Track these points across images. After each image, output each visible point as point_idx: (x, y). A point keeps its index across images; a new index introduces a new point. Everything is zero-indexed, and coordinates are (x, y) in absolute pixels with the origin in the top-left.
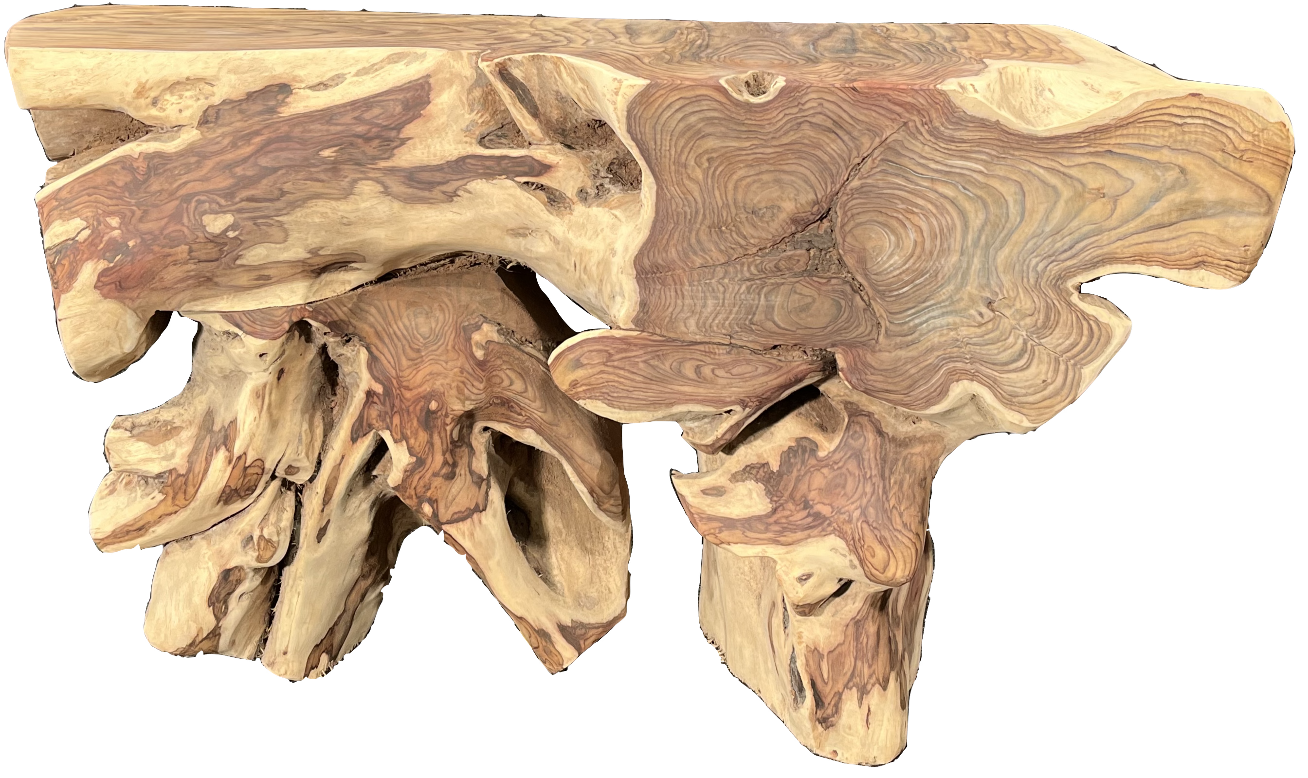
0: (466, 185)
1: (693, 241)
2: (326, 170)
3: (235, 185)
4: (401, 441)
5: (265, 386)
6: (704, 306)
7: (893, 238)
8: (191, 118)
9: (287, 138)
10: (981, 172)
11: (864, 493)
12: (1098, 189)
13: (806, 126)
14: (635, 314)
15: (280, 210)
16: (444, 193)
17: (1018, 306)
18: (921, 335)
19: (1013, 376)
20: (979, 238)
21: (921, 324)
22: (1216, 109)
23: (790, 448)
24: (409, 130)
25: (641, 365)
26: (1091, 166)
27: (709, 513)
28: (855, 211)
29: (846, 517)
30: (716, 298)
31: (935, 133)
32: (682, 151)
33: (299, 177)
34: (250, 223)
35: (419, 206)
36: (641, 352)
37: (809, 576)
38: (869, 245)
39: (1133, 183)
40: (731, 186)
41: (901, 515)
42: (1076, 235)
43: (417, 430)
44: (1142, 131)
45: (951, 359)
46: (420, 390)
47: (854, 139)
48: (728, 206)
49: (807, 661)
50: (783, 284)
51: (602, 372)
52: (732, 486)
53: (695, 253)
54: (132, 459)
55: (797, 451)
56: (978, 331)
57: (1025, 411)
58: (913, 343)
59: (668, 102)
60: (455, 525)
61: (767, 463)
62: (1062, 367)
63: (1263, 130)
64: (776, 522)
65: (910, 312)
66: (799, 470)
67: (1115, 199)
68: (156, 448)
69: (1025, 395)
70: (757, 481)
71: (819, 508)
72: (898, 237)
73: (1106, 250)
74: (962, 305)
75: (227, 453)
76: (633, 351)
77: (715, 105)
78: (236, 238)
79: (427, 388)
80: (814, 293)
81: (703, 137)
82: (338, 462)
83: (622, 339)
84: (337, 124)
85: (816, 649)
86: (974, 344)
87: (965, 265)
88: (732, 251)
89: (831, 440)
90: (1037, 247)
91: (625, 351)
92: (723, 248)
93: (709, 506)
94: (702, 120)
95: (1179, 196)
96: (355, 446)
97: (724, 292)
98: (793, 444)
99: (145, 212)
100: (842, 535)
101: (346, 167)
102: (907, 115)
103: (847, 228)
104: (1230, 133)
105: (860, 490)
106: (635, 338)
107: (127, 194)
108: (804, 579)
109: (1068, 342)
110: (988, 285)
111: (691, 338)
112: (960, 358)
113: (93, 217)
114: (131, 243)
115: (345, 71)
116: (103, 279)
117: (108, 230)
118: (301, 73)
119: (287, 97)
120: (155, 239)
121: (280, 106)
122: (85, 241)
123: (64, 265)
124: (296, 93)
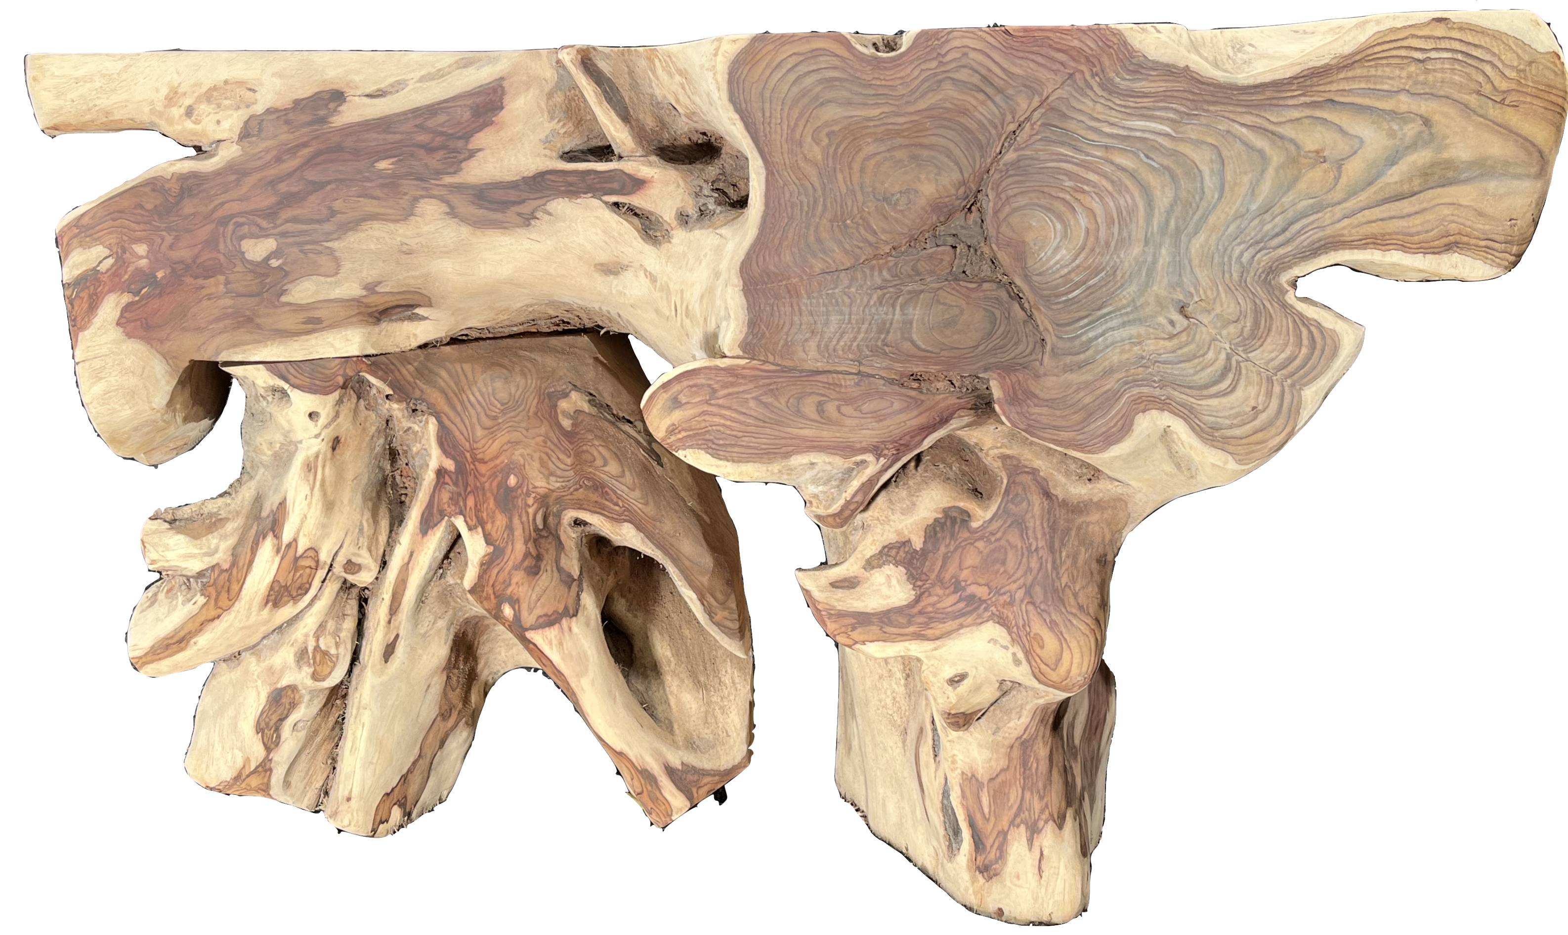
0: (545, 205)
1: (812, 239)
2: (382, 186)
3: (280, 203)
4: (476, 527)
5: (317, 457)
6: (827, 323)
7: (1059, 226)
8: (231, 130)
9: (338, 148)
10: (1167, 135)
11: (1029, 569)
12: (1317, 152)
13: (947, 86)
14: (742, 336)
15: (329, 234)
16: (519, 214)
17: (1218, 310)
18: (1097, 352)
19: (1214, 402)
20: (1167, 222)
21: (1096, 338)
22: (1469, 38)
23: (936, 520)
24: (481, 139)
25: (752, 404)
26: (1307, 121)
27: (840, 608)
28: (1010, 193)
29: (1006, 598)
30: (841, 313)
31: (1109, 88)
32: (796, 125)
33: (351, 194)
34: (296, 250)
35: (491, 232)
36: (751, 386)
37: (963, 677)
38: (1029, 237)
39: (1362, 141)
40: (856, 167)
41: (1075, 595)
42: (1290, 214)
43: (494, 512)
44: (1373, 72)
45: (1135, 382)
46: (498, 461)
47: (1008, 98)
48: (853, 192)
49: (963, 791)
50: (922, 291)
51: (704, 413)
52: (867, 574)
53: (814, 256)
54: (170, 555)
55: (945, 523)
56: (1168, 344)
57: (1231, 448)
58: (1087, 363)
59: (778, 60)
60: (540, 631)
61: (909, 541)
62: (1277, 389)
63: (1530, 63)
64: (921, 613)
65: (1082, 323)
66: (947, 546)
67: (1339, 165)
68: (198, 542)
69: (1230, 427)
70: (896, 564)
71: (973, 589)
72: (1065, 226)
73: (1329, 231)
74: (1148, 310)
75: (275, 541)
76: (740, 384)
77: (836, 62)
78: (279, 268)
79: (504, 459)
80: (963, 303)
81: (822, 104)
82: (406, 560)
83: (729, 370)
84: (395, 133)
85: (973, 775)
86: (1165, 363)
87: (1150, 259)
88: (858, 251)
89: (986, 508)
90: (1241, 231)
91: (732, 384)
92: (847, 247)
93: (839, 600)
94: (820, 82)
95: (1422, 157)
96: (425, 539)
97: (851, 305)
98: (940, 516)
99: (177, 238)
100: (1003, 622)
101: (405, 182)
102: (1072, 64)
103: (1002, 216)
104: (1488, 69)
105: (1023, 567)
106: (744, 368)
107: (156, 219)
108: (956, 681)
109: (1283, 356)
110: (1180, 284)
111: (811, 365)
112: (1148, 381)
113: (118, 244)
114: (160, 275)
115: (409, 76)
116: (126, 315)
117: (134, 260)
118: (357, 78)
119: (340, 105)
120: (187, 268)
121: (332, 115)
122: (108, 270)
123: (83, 298)
124: (350, 101)
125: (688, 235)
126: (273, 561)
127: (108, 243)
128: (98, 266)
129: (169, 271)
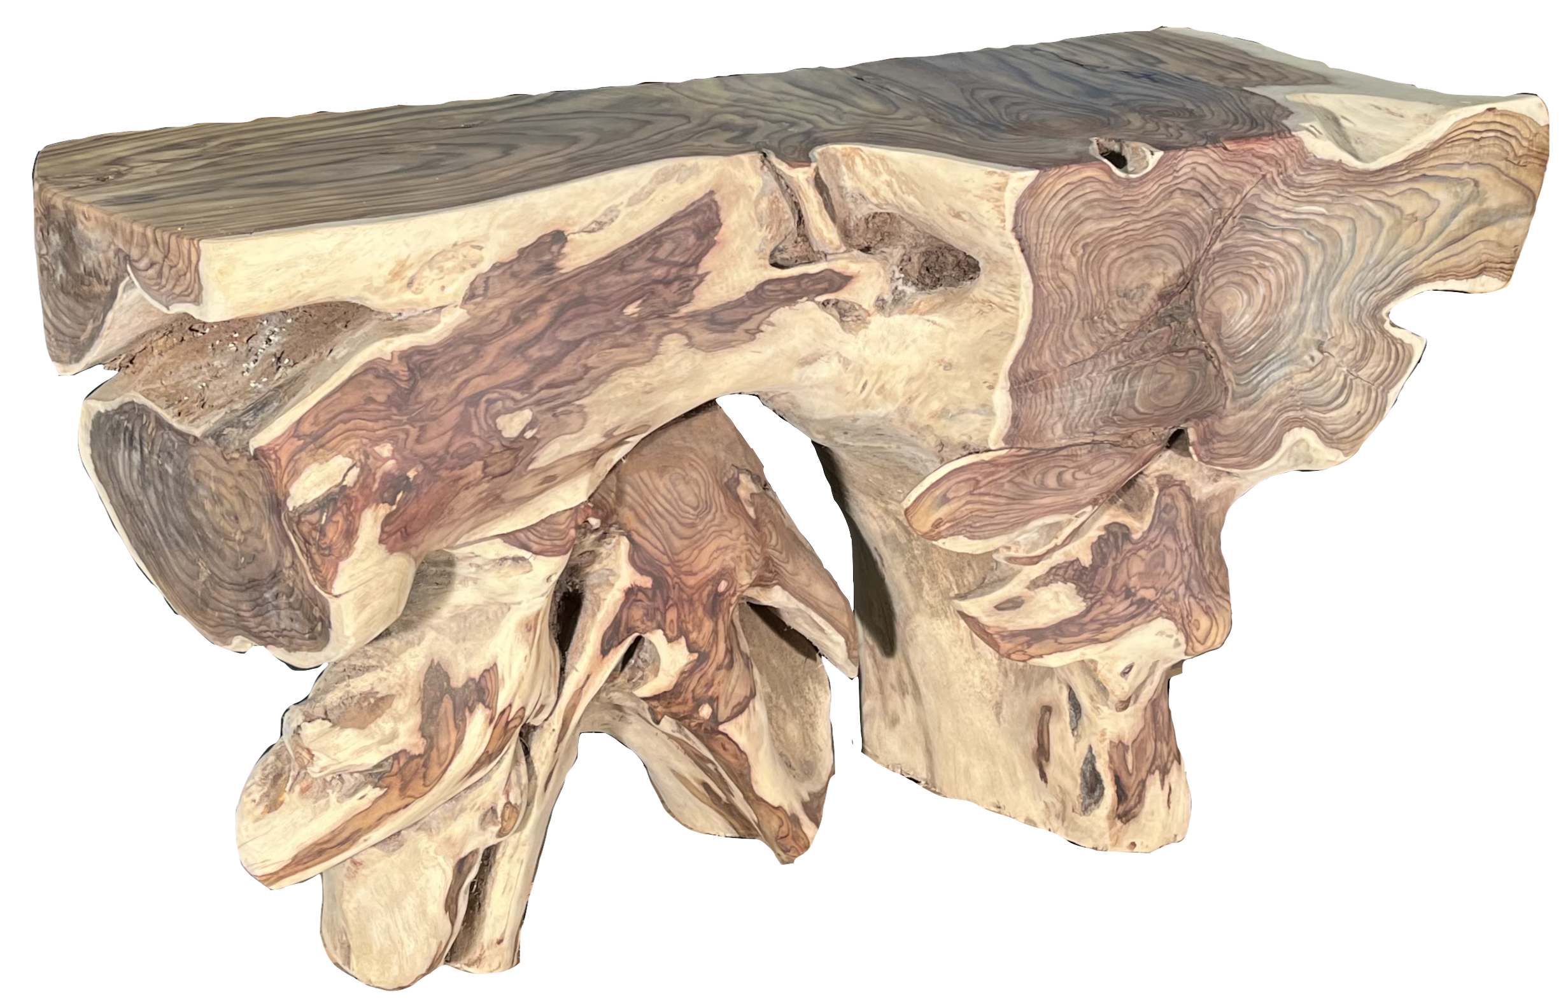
0: (768, 316)
1: (1066, 337)
2: (632, 331)
3: (532, 371)
4: (677, 638)
5: (538, 614)
6: (1072, 407)
7: (1245, 297)
8: (456, 294)
9: (582, 300)
10: (1323, 215)
11: (1183, 567)
12: (1413, 214)
13: (1177, 194)
14: (1006, 430)
15: (582, 391)
16: (747, 331)
17: (1343, 343)
18: (1262, 392)
19: (1334, 414)
20: (1316, 282)
21: (1263, 380)
22: (1505, 121)
23: (1100, 537)
24: (707, 263)
25: (1007, 486)
26: (1408, 192)
27: (1011, 629)
28: (1215, 276)
29: (1171, 595)
30: (1084, 395)
31: (1288, 183)
32: (1060, 242)
33: (604, 346)
34: (549, 415)
35: (719, 353)
36: (1008, 471)
37: (1130, 667)
38: (1224, 310)
39: (1439, 202)
40: (1104, 271)
41: (1217, 579)
42: (1392, 264)
43: (701, 621)
44: (1450, 151)
45: (1285, 409)
46: (708, 571)
47: (1218, 200)
48: (1102, 293)
49: (1111, 757)
50: (1145, 366)
51: (968, 503)
52: (1032, 593)
53: (1068, 351)
54: (341, 756)
55: (1108, 539)
56: (1309, 375)
57: (1341, 446)
58: (1255, 400)
59: (1054, 191)
60: (734, 721)
61: (1077, 560)
62: (1373, 395)
63: (1536, 135)
64: (1092, 621)
65: (1254, 370)
66: (1114, 559)
67: (1424, 222)
68: (367, 731)
69: (1343, 430)
70: (1065, 581)
71: (1143, 593)
72: (1250, 296)
73: (1415, 272)
74: (1298, 352)
75: (488, 712)
76: (999, 472)
77: (1098, 186)
78: (533, 438)
79: (715, 567)
80: (1173, 370)
81: (1082, 222)
82: (581, 685)
83: (991, 462)
84: (633, 272)
85: (1120, 742)
86: (1306, 390)
87: (1303, 312)
88: (1101, 341)
89: (1141, 519)
90: (1362, 280)
91: (993, 473)
92: (1094, 339)
93: (1008, 621)
94: (1084, 204)
95: (1471, 209)
96: (606, 658)
97: (1092, 386)
98: (1103, 533)
99: (422, 429)
100: (1170, 616)
101: (649, 322)
102: (1266, 167)
103: (1207, 295)
104: (1513, 141)
105: (1179, 566)
106: (1003, 457)
107: (394, 411)
108: (1125, 673)
109: (1379, 369)
110: (1320, 328)
111: (1056, 444)
112: (1292, 407)
113: (357, 450)
114: (411, 474)
115: (617, 202)
116: (387, 529)
117: (379, 463)
118: (573, 213)
119: (562, 247)
120: (441, 460)
121: (558, 260)
122: (355, 484)
123: (338, 522)
124: (572, 240)
125: (887, 319)
126: (485, 734)
127: (347, 451)
128: (344, 480)
129: (420, 468)
